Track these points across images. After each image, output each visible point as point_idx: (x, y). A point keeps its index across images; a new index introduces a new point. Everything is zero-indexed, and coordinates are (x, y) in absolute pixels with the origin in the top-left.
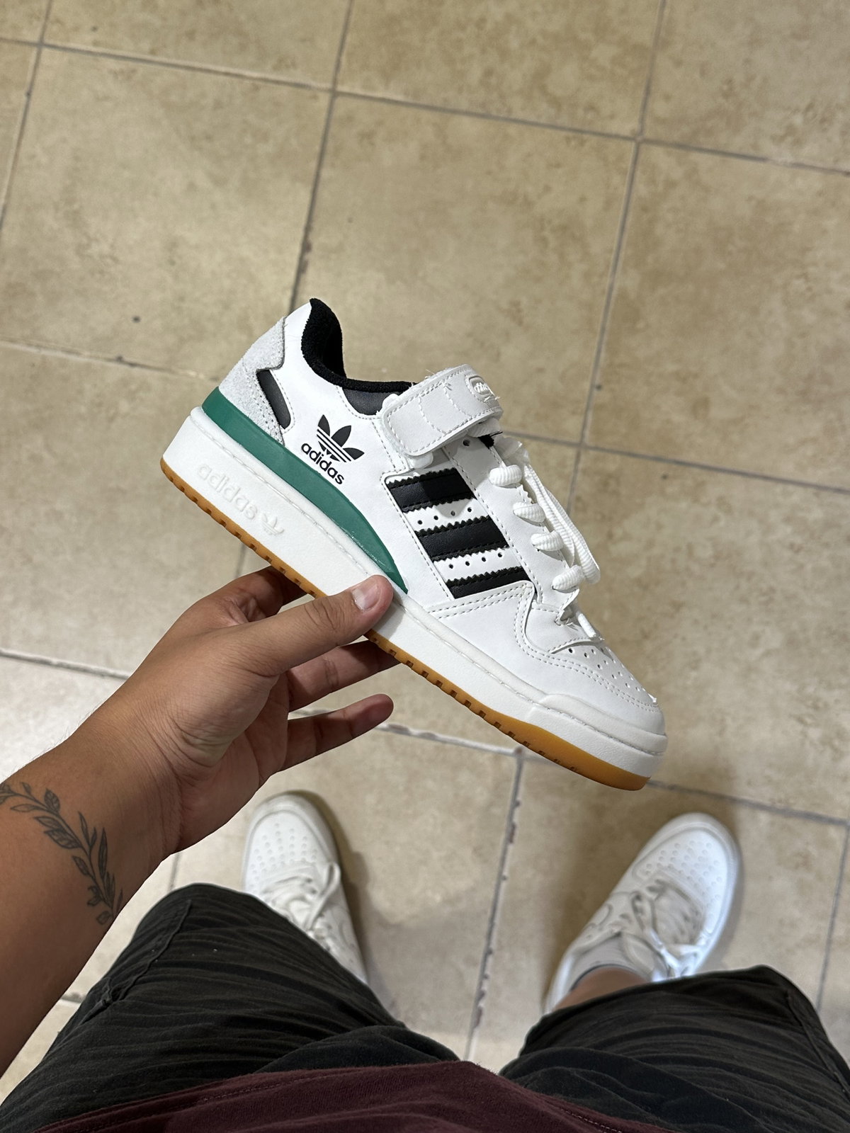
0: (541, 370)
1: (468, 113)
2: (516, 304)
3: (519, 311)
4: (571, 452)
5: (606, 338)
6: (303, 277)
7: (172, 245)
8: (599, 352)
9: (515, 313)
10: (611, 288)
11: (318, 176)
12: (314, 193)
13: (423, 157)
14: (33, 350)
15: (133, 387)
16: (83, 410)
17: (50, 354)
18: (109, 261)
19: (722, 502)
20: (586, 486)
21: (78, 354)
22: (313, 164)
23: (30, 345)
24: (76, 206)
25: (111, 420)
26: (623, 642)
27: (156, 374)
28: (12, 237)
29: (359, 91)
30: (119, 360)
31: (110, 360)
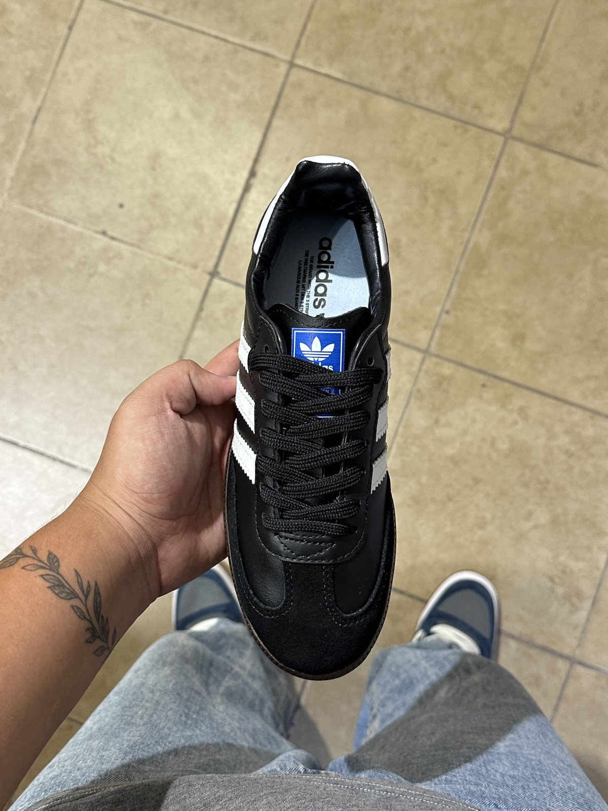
0: (407, 293)
1: (386, 95)
2: (397, 242)
3: (399, 247)
5: (458, 277)
6: (247, 195)
7: (155, 158)
8: (452, 285)
10: (468, 242)
11: (270, 123)
12: (265, 136)
13: (348, 123)
14: (42, 216)
15: (111, 255)
16: (72, 265)
17: (54, 220)
18: (108, 160)
19: (522, 410)
20: (424, 383)
21: (75, 224)
22: (267, 115)
23: (42, 212)
24: (91, 116)
25: (91, 276)
26: (433, 500)
27: (129, 248)
28: (41, 131)
29: (310, 65)
30: (104, 233)
31: (97, 232)
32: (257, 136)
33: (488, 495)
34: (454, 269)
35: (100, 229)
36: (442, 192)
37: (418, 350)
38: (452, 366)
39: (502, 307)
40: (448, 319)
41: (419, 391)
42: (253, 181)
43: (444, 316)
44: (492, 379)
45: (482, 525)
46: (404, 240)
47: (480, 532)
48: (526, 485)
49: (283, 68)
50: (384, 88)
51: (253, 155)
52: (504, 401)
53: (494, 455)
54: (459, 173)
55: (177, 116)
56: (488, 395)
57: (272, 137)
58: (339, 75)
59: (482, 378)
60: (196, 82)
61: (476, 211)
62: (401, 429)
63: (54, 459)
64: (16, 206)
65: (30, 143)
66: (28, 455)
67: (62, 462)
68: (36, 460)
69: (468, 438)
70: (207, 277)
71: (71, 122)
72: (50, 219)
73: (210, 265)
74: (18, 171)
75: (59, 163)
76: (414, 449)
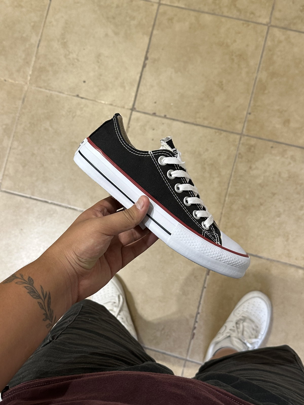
0: (229, 107)
1: (207, 13)
2: (221, 82)
3: (222, 85)
4: (238, 137)
5: (253, 96)
6: (145, 69)
7: (99, 56)
8: (250, 101)
9: (221, 85)
10: (256, 78)
11: (152, 33)
12: (150, 39)
13: (190, 28)
14: (47, 91)
15: (82, 106)
16: (64, 113)
17: (53, 93)
18: (76, 60)
19: (292, 157)
20: (243, 149)
21: (63, 93)
22: (151, 29)
23: (46, 89)
24: (65, 40)
25: (74, 117)
26: (253, 206)
27: (91, 102)
28: (42, 51)
29: (169, 3)
30: (78, 96)
31: (74, 96)
32: (147, 40)
33: (280, 200)
34: (251, 92)
35: (75, 94)
36: (240, 55)
37: (238, 134)
38: (255, 139)
39: (276, 107)
40: (251, 117)
41: (240, 154)
42: (147, 62)
43: (248, 116)
44: (275, 143)
45: (279, 215)
46: (224, 81)
47: (278, 219)
48: (298, 193)
49: (156, 6)
50: (206, 9)
51: (146, 50)
52: (283, 154)
53: (281, 180)
54: (247, 45)
55: (107, 35)
56: (274, 151)
57: (153, 39)
58: (183, 6)
59: (271, 144)
60: (114, 18)
61: (258, 63)
62: (233, 173)
63: (66, 207)
64: (34, 88)
65: (37, 57)
66: (54, 207)
67: (70, 208)
68: (58, 208)
69: (267, 174)
70: (130, 111)
71: (56, 45)
72: (51, 92)
73: (131, 105)
74: (33, 71)
75: (52, 65)
76: (241, 182)
